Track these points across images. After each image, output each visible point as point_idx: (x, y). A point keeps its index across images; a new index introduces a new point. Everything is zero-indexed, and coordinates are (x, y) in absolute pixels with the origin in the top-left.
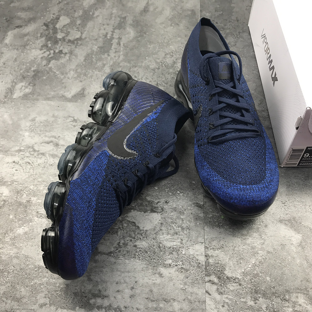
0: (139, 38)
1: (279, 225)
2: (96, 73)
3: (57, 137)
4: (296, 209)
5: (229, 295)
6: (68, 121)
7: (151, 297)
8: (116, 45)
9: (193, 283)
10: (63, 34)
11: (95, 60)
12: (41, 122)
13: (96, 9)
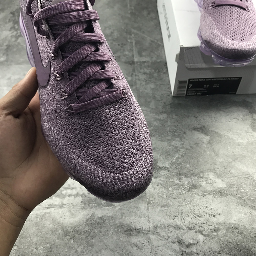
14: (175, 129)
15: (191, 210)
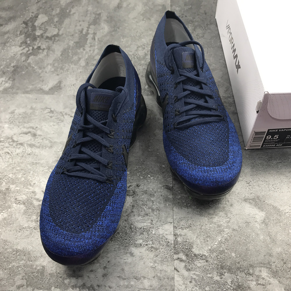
0: (113, 33)
1: (244, 204)
2: (72, 66)
3: (35, 128)
4: (260, 188)
5: (196, 271)
6: (46, 112)
7: (123, 275)
8: (91, 40)
9: (162, 261)
10: (41, 31)
11: (71, 54)
12: (20, 114)
13: (73, 7)
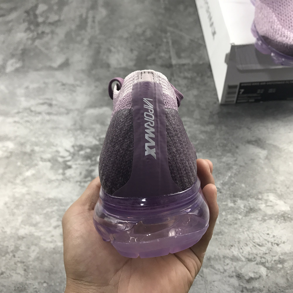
14: (225, 142)
15: (250, 237)
